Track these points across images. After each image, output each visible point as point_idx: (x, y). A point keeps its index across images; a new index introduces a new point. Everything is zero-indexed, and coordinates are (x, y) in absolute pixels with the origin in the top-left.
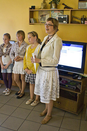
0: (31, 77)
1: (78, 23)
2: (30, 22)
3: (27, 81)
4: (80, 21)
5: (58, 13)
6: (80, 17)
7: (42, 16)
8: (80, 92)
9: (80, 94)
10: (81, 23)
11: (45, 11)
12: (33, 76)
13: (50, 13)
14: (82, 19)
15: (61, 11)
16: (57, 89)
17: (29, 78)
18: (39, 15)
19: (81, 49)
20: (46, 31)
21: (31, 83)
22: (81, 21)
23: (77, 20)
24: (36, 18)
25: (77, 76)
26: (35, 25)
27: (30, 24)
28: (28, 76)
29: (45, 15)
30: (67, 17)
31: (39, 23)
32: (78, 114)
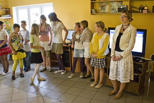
0: (97, 61)
1: (137, 12)
2: (92, 12)
3: (92, 65)
4: (138, 10)
5: (117, 4)
6: (138, 7)
7: (102, 6)
8: (141, 74)
9: (142, 75)
10: (140, 12)
11: (105, 2)
12: (98, 60)
13: (109, 4)
14: (140, 8)
15: (120, 1)
16: (131, 71)
17: (94, 62)
18: (99, 6)
19: (142, 35)
20: (122, 21)
21: (97, 67)
22: (140, 10)
23: (135, 9)
24: (96, 9)
25: (138, 59)
26: (96, 15)
27: (91, 15)
28: (94, 61)
29: (105, 6)
30: (126, 7)
31: (99, 13)
32: (140, 94)
